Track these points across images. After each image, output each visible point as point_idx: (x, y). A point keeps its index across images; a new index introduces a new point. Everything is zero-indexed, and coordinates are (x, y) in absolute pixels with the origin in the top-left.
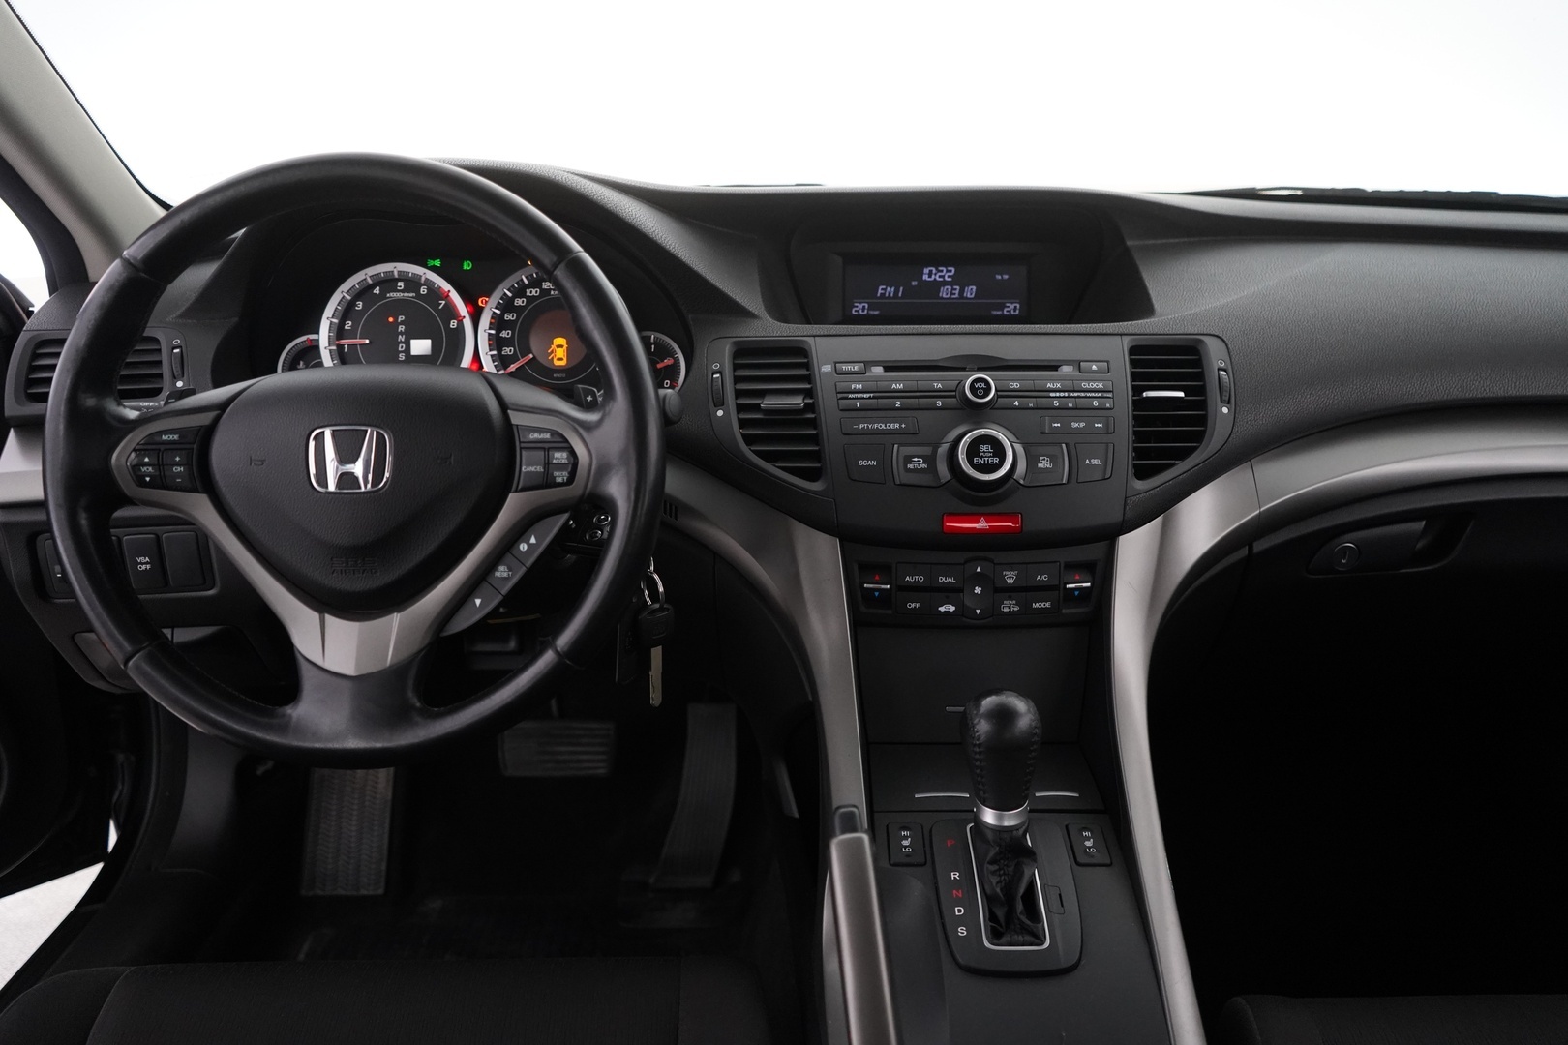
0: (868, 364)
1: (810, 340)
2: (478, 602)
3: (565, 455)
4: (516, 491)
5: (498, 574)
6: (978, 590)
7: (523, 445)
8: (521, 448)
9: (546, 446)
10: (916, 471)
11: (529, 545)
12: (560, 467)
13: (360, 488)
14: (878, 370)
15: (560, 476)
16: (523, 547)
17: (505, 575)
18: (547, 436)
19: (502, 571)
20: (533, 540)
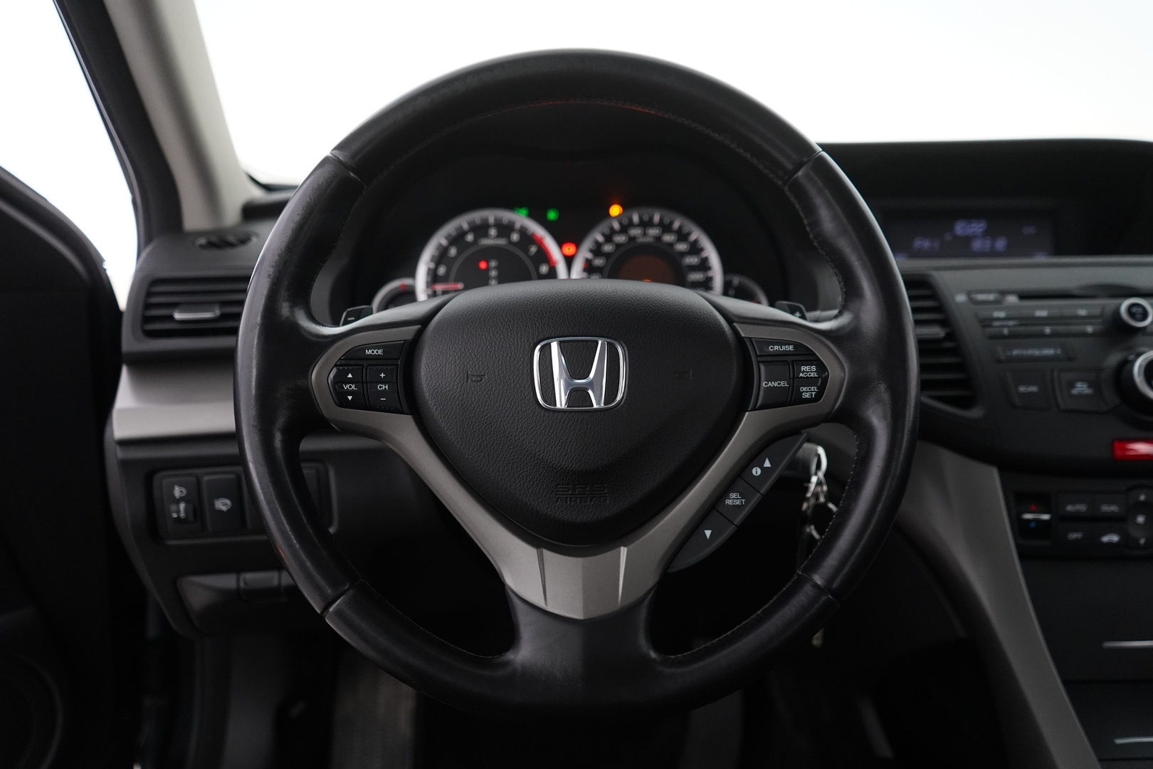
0: (1004, 293)
1: (935, 274)
2: (708, 533)
3: (814, 368)
4: (754, 409)
5: (729, 502)
6: (1141, 519)
7: (760, 359)
8: (759, 362)
9: (789, 359)
10: (1081, 396)
11: (763, 469)
12: (809, 381)
13: (593, 406)
14: (1012, 299)
15: (807, 392)
16: (756, 471)
17: (738, 502)
18: (791, 348)
19: (734, 499)
20: (767, 464)
